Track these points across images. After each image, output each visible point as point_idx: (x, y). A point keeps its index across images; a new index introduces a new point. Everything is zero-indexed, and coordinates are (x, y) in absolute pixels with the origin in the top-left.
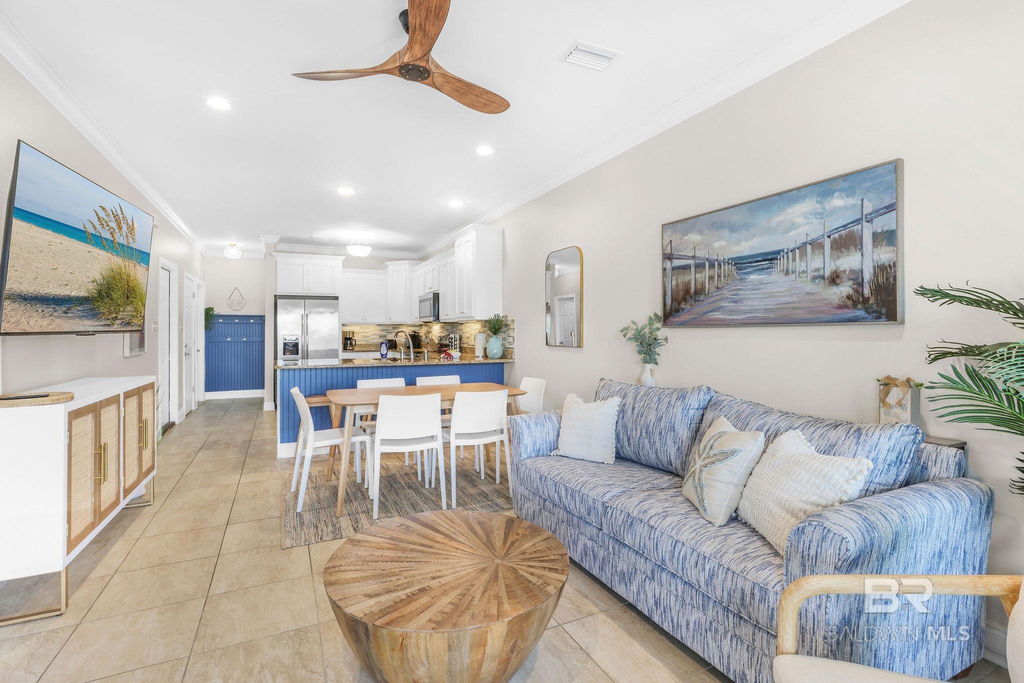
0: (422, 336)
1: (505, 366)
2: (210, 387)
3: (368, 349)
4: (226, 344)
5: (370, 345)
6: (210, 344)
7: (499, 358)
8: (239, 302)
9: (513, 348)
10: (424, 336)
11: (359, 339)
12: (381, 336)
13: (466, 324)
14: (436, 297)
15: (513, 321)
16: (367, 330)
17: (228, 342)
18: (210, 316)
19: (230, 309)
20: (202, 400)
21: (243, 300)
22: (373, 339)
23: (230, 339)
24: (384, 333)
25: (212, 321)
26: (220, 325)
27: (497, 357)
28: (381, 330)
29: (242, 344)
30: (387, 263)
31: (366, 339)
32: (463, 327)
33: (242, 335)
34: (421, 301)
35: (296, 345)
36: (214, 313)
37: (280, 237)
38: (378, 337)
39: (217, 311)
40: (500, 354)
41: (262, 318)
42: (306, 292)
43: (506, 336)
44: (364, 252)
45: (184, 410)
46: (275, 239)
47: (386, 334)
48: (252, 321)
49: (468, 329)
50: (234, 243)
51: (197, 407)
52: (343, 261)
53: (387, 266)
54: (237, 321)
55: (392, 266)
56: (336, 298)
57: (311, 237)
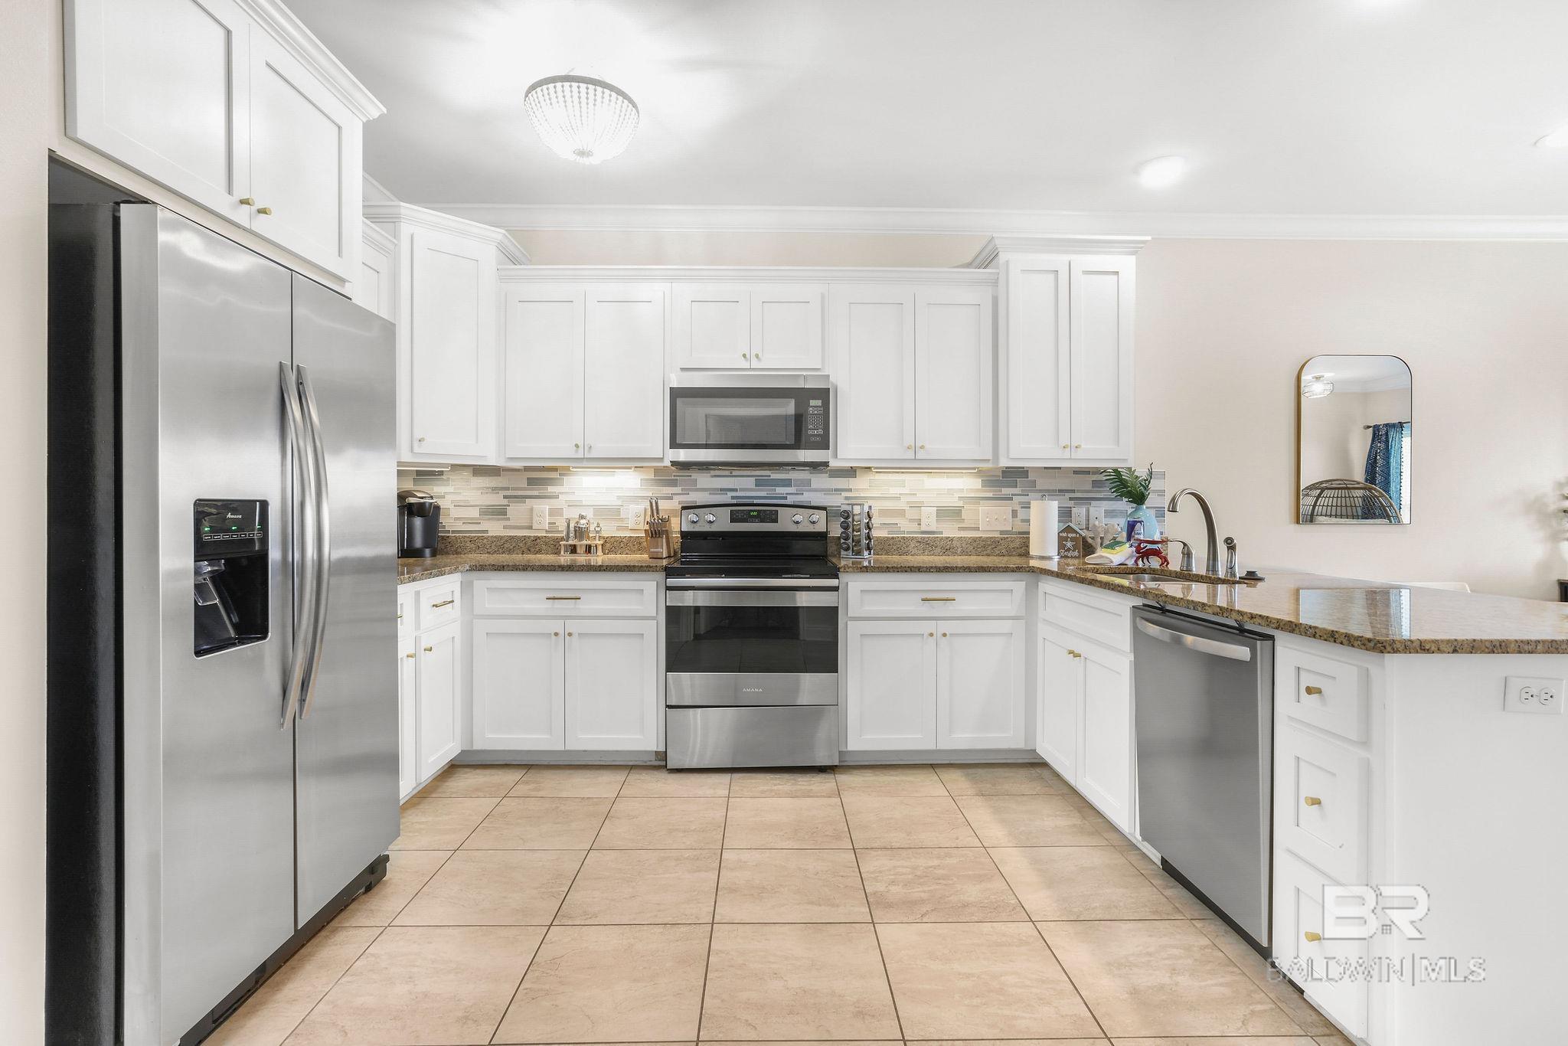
42: (242, 218)
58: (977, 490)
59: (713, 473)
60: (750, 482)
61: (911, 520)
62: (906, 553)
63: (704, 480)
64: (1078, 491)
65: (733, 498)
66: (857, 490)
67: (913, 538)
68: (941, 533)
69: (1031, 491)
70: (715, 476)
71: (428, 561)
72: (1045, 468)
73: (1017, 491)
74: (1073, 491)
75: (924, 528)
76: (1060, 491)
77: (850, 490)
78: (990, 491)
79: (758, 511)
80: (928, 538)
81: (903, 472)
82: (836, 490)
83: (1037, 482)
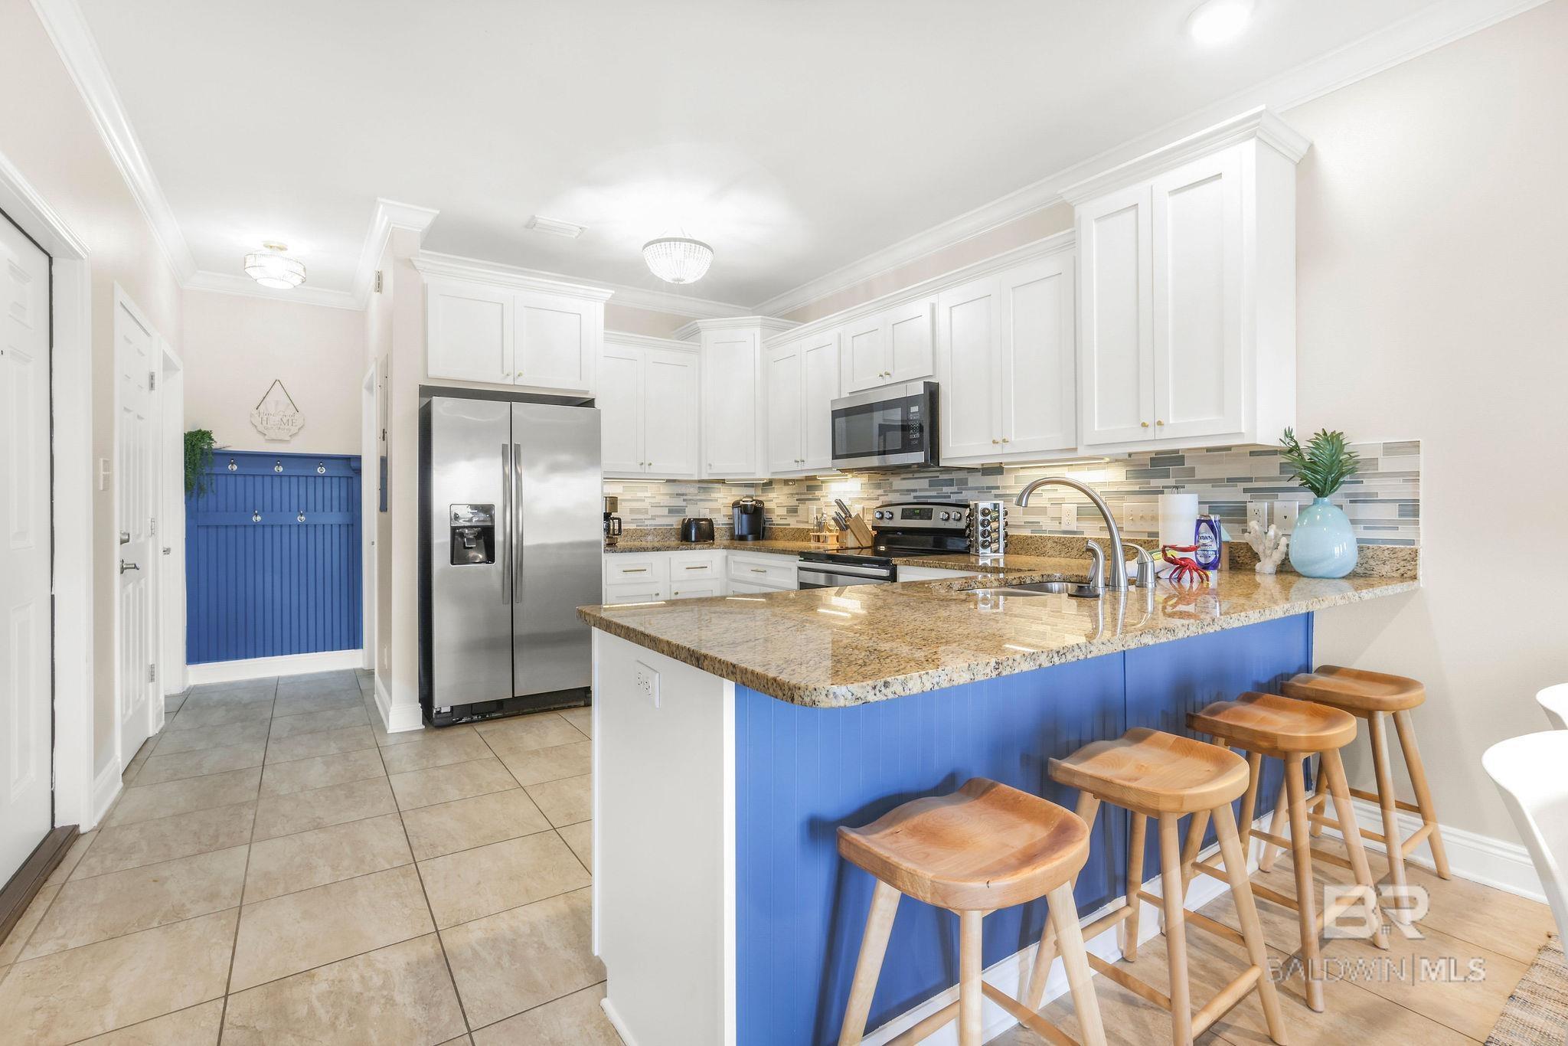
0: (770, 511)
2: (202, 647)
3: (648, 543)
4: (250, 530)
6: (202, 532)
7: (1348, 577)
8: (285, 420)
9: (1413, 542)
10: (783, 511)
11: (624, 515)
12: (673, 511)
14: (933, 394)
15: (1404, 449)
16: (640, 495)
17: (255, 526)
18: (198, 450)
19: (261, 437)
20: (176, 689)
21: (297, 414)
22: (653, 518)
23: (259, 518)
24: (678, 502)
25: (207, 470)
26: (231, 480)
28: (671, 495)
29: (294, 530)
30: (701, 323)
33: (294, 506)
34: (835, 414)
35: (485, 535)
36: (215, 446)
37: (438, 212)
38: (666, 511)
39: (222, 441)
41: (351, 465)
42: (509, 381)
45: (120, 760)
46: (421, 219)
47: (684, 504)
48: (321, 470)
51: (163, 723)
52: (607, 304)
53: (699, 330)
54: (281, 469)
55: (714, 332)
56: (589, 403)
57: (531, 224)
58: (1116, 483)
59: (903, 476)
60: (925, 483)
61: (1053, 519)
62: (1043, 554)
63: (898, 483)
64: (1258, 479)
65: (915, 497)
66: (1004, 487)
67: (1050, 538)
68: (1082, 533)
69: (1189, 482)
70: (904, 479)
72: (1209, 450)
73: (1171, 482)
74: (1250, 480)
75: (1064, 527)
76: (1229, 480)
77: (998, 488)
78: (1137, 484)
79: (920, 509)
80: (1065, 538)
81: (1044, 467)
82: (988, 488)
83: (1193, 469)
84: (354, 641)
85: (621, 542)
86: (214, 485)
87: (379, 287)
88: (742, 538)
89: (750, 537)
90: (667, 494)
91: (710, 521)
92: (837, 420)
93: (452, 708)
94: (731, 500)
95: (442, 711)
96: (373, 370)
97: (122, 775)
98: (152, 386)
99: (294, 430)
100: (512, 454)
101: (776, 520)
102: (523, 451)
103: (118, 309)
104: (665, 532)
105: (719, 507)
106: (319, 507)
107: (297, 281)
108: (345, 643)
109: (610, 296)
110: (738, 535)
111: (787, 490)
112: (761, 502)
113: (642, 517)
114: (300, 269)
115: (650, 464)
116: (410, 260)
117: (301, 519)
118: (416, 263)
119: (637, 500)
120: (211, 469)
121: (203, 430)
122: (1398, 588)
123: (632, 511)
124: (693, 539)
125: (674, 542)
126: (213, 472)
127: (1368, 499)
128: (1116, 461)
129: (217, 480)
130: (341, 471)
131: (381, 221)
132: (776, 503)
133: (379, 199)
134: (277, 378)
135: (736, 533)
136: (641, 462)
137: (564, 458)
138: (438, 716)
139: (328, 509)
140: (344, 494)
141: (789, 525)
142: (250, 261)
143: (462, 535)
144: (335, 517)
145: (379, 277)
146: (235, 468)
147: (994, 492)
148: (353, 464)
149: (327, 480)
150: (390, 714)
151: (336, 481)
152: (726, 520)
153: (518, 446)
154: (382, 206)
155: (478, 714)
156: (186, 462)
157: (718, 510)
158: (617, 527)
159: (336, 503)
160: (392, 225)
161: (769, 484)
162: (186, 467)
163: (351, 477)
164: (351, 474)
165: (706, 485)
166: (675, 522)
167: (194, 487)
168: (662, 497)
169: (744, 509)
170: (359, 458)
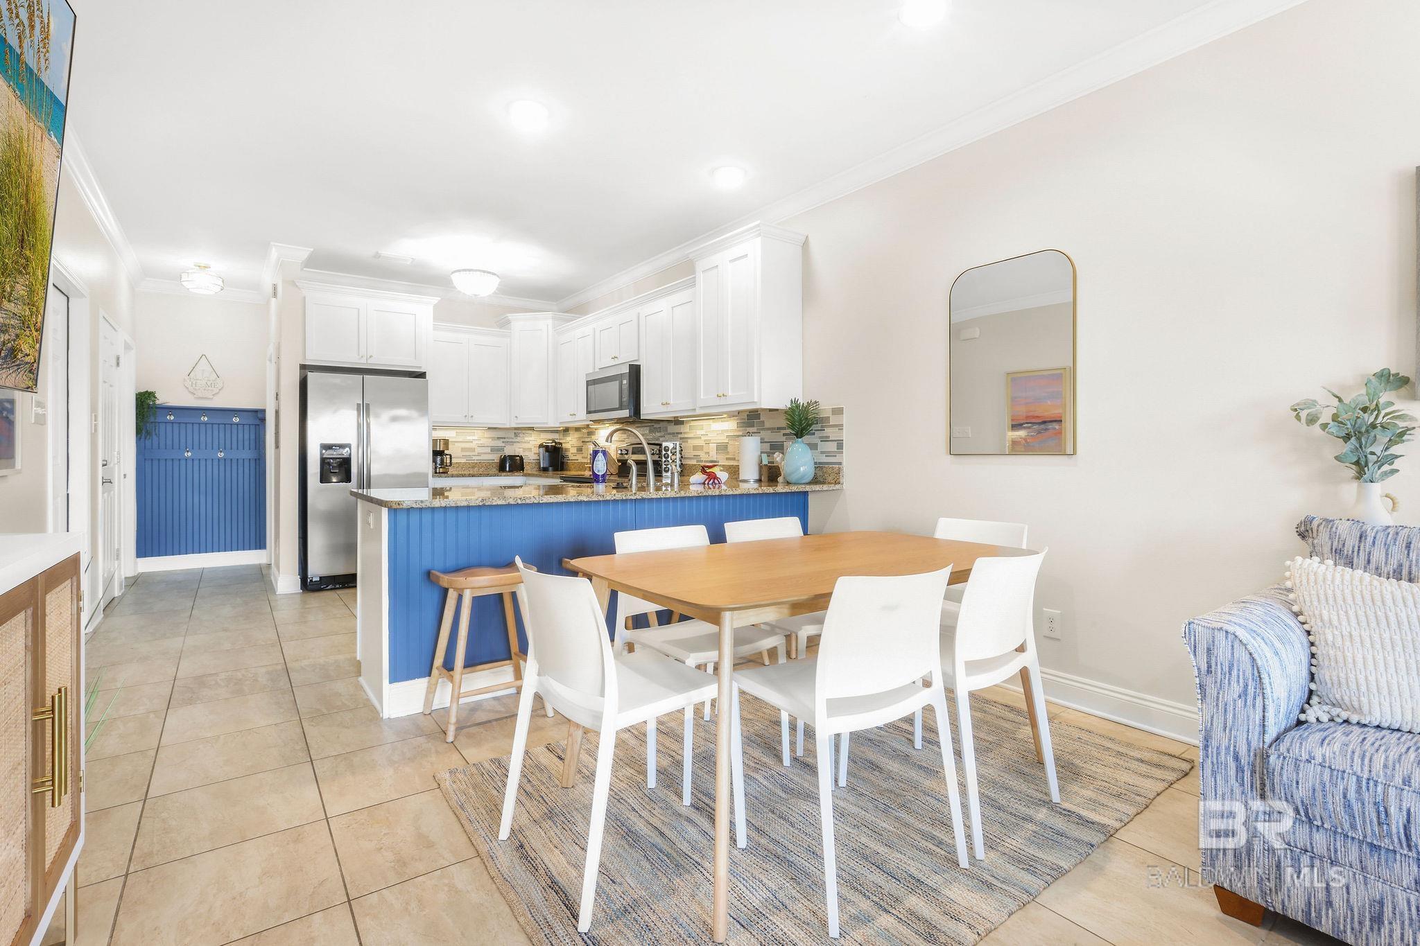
0: (567, 450)
1: (811, 498)
2: (146, 546)
3: (471, 472)
4: (182, 462)
5: (474, 466)
6: (148, 464)
7: (810, 483)
9: (840, 463)
10: (573, 450)
11: (456, 452)
12: (494, 450)
13: (693, 424)
14: (635, 372)
15: (838, 411)
16: (471, 438)
17: (187, 458)
18: (145, 405)
19: (191, 394)
20: (130, 574)
22: (479, 455)
23: (190, 454)
24: (499, 443)
25: (152, 419)
26: (170, 426)
27: (804, 481)
28: (493, 439)
29: (216, 463)
30: (510, 316)
31: (467, 454)
32: (684, 429)
33: (216, 446)
34: (589, 383)
35: (345, 464)
36: (158, 402)
37: (312, 250)
38: (488, 450)
39: (163, 398)
40: (810, 476)
41: (258, 417)
42: (363, 361)
43: (817, 441)
44: (485, 288)
46: (304, 253)
47: (503, 445)
48: (236, 420)
49: (699, 432)
50: (203, 262)
51: (123, 591)
52: (435, 307)
53: (509, 322)
54: (206, 419)
55: (520, 322)
56: (422, 375)
57: (377, 256)
58: (732, 430)
59: (637, 425)
66: (685, 433)
68: (718, 462)
69: (762, 429)
71: (551, 473)
75: (711, 459)
76: (778, 429)
77: (681, 433)
83: (763, 422)
84: (260, 543)
85: (451, 471)
86: (157, 430)
87: (275, 295)
88: (545, 469)
89: (550, 468)
90: (490, 438)
91: (521, 458)
92: (589, 387)
93: (320, 578)
94: (539, 442)
95: (314, 580)
96: (271, 349)
97: (104, 610)
98: (118, 364)
99: (216, 391)
100: (364, 409)
101: (571, 457)
102: (371, 407)
103: (101, 320)
104: (488, 465)
105: (529, 448)
106: (234, 446)
107: (218, 289)
108: (253, 544)
109: (436, 302)
110: (543, 468)
111: (577, 435)
112: (561, 444)
113: (471, 454)
114: (220, 282)
115: (472, 416)
116: (293, 281)
117: (221, 455)
118: (297, 284)
119: (466, 442)
120: (155, 419)
121: (149, 391)
122: (832, 487)
123: (463, 449)
124: (507, 469)
125: (495, 471)
126: (156, 421)
127: (825, 439)
128: (731, 415)
129: (159, 427)
130: (251, 421)
131: (274, 254)
132: (570, 444)
133: (272, 243)
134: (204, 353)
135: (542, 466)
136: (464, 415)
137: (402, 412)
138: (311, 583)
139: (241, 447)
140: (253, 437)
141: (577, 460)
142: (184, 277)
143: (329, 464)
144: (247, 454)
145: (275, 288)
146: (172, 418)
147: (680, 436)
148: (260, 415)
149: (240, 427)
150: (279, 582)
151: (246, 427)
152: (536, 457)
153: (368, 405)
154: (274, 249)
155: (339, 584)
156: (137, 414)
157: (530, 450)
158: (448, 461)
159: (247, 443)
160: (281, 259)
161: (566, 430)
162: (137, 417)
163: (258, 425)
164: (258, 422)
165: (518, 431)
166: (496, 458)
167: (143, 429)
168: (486, 440)
169: (547, 448)
170: (264, 411)
